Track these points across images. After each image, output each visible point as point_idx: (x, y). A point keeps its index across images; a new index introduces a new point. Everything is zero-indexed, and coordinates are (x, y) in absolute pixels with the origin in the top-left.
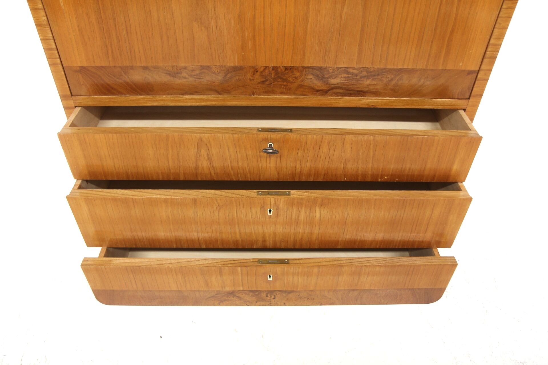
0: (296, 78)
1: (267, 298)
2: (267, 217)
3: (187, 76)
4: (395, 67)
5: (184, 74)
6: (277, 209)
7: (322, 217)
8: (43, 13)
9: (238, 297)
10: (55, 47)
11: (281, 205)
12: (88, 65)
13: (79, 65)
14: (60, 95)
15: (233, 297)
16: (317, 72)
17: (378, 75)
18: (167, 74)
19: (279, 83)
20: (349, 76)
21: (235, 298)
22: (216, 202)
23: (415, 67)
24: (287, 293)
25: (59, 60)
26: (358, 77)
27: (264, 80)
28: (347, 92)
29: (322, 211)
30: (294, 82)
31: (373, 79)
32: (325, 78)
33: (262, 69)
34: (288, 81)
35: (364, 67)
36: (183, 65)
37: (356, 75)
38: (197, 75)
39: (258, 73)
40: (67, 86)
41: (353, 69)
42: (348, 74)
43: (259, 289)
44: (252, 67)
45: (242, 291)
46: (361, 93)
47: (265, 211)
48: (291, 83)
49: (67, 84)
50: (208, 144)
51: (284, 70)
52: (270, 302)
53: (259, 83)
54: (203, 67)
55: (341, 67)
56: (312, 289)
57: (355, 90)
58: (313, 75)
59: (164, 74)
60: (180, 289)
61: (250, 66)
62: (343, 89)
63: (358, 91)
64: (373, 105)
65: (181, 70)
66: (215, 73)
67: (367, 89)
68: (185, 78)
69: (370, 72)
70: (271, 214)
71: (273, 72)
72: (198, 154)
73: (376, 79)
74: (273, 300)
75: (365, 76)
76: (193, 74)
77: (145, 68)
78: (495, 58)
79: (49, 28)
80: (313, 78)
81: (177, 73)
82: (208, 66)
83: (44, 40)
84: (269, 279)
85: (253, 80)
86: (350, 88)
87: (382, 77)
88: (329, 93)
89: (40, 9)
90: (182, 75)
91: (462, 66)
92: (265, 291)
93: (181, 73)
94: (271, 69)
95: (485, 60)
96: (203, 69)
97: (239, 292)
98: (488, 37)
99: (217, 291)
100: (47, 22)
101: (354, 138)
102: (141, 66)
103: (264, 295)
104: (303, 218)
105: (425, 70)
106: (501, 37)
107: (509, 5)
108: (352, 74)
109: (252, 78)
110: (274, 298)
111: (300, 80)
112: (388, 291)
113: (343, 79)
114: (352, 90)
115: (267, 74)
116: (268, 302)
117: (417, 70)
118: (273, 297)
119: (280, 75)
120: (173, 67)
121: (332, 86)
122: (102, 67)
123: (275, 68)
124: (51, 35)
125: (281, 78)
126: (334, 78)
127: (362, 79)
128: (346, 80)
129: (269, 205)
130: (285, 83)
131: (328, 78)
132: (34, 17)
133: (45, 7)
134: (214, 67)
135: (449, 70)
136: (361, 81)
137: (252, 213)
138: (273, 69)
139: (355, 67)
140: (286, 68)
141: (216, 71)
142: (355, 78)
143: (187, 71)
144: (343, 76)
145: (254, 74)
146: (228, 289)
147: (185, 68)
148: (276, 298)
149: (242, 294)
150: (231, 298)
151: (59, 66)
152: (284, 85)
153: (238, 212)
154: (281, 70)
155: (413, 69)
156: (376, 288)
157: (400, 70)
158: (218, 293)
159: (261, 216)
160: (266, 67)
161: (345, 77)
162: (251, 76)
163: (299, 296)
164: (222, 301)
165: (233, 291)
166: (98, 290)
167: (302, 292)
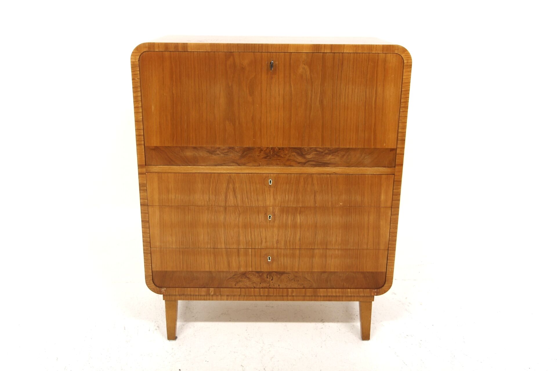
0: (286, 155)
1: (267, 279)
2: (268, 221)
3: (220, 153)
4: (345, 147)
5: (218, 152)
6: (274, 215)
7: (301, 222)
8: (141, 114)
9: (249, 278)
10: (143, 134)
11: (276, 213)
12: (160, 146)
13: (155, 145)
14: (138, 165)
15: (245, 278)
16: (298, 150)
17: (335, 152)
18: (208, 152)
19: (276, 158)
20: (318, 153)
21: (246, 279)
22: (238, 210)
23: (357, 147)
24: (280, 275)
25: (143, 142)
26: (323, 154)
27: (266, 156)
28: (317, 164)
29: (301, 216)
30: (284, 158)
31: (333, 155)
32: (303, 155)
33: (265, 149)
34: (281, 157)
35: (326, 147)
36: (218, 146)
37: (322, 153)
38: (226, 153)
39: (263, 152)
40: (144, 159)
41: (320, 149)
42: (317, 152)
43: (262, 271)
44: (259, 148)
45: (251, 271)
46: (326, 164)
47: (267, 216)
48: (283, 158)
49: (144, 157)
50: (234, 180)
51: (278, 150)
52: (270, 283)
53: (263, 158)
54: (230, 148)
55: (312, 148)
56: (296, 270)
57: (322, 162)
58: (296, 152)
59: (206, 152)
60: (211, 270)
61: (258, 147)
62: (314, 162)
63: (324, 163)
64: (334, 172)
65: (217, 149)
66: (237, 152)
67: (329, 162)
68: (218, 154)
69: (330, 150)
70: (271, 219)
71: (272, 151)
72: (228, 187)
73: (334, 155)
74: (272, 282)
75: (327, 153)
76: (224, 152)
77: (195, 148)
78: (404, 140)
79: (142, 123)
80: (296, 155)
81: (214, 151)
82: (233, 147)
83: (137, 130)
84: (269, 261)
85: (260, 156)
86: (319, 161)
87: (338, 154)
88: (307, 164)
89: (140, 112)
90: (217, 152)
91: (386, 145)
92: (266, 272)
93: (216, 151)
94: (270, 149)
95: (399, 142)
96: (230, 149)
97: (249, 273)
98: (397, 128)
99: (235, 272)
100: (142, 119)
101: (318, 176)
102: (192, 147)
103: (265, 276)
104: (290, 223)
105: (364, 149)
106: (404, 127)
107: (404, 110)
108: (319, 152)
109: (259, 155)
110: (272, 280)
111: (288, 156)
112: (347, 273)
113: (314, 155)
114: (320, 162)
115: (268, 152)
116: (268, 283)
117: (359, 149)
118: (271, 278)
119: (276, 153)
120: (212, 147)
121: (308, 160)
122: (169, 147)
123: (273, 149)
124: (142, 127)
125: (277, 155)
126: (309, 155)
127: (326, 155)
128: (316, 156)
129: (269, 212)
130: (279, 158)
131: (305, 155)
132: (135, 117)
133: (143, 112)
134: (236, 147)
135: (379, 148)
136: (325, 156)
137: (259, 218)
138: (272, 149)
139: (321, 147)
140: (279, 149)
141: (238, 150)
142: (321, 154)
143: (220, 150)
144: (314, 153)
145: (260, 152)
146: (242, 270)
147: (219, 148)
148: (273, 279)
149: (251, 275)
150: (243, 279)
151: (143, 145)
152: (279, 159)
153: (251, 218)
154: (277, 150)
155: (356, 148)
156: (338, 271)
157: (349, 149)
158: (236, 274)
159: (264, 221)
160: (268, 148)
161: (315, 154)
162: (259, 154)
163: (288, 277)
164: (237, 282)
165: (245, 272)
166: (157, 271)
167: (290, 274)
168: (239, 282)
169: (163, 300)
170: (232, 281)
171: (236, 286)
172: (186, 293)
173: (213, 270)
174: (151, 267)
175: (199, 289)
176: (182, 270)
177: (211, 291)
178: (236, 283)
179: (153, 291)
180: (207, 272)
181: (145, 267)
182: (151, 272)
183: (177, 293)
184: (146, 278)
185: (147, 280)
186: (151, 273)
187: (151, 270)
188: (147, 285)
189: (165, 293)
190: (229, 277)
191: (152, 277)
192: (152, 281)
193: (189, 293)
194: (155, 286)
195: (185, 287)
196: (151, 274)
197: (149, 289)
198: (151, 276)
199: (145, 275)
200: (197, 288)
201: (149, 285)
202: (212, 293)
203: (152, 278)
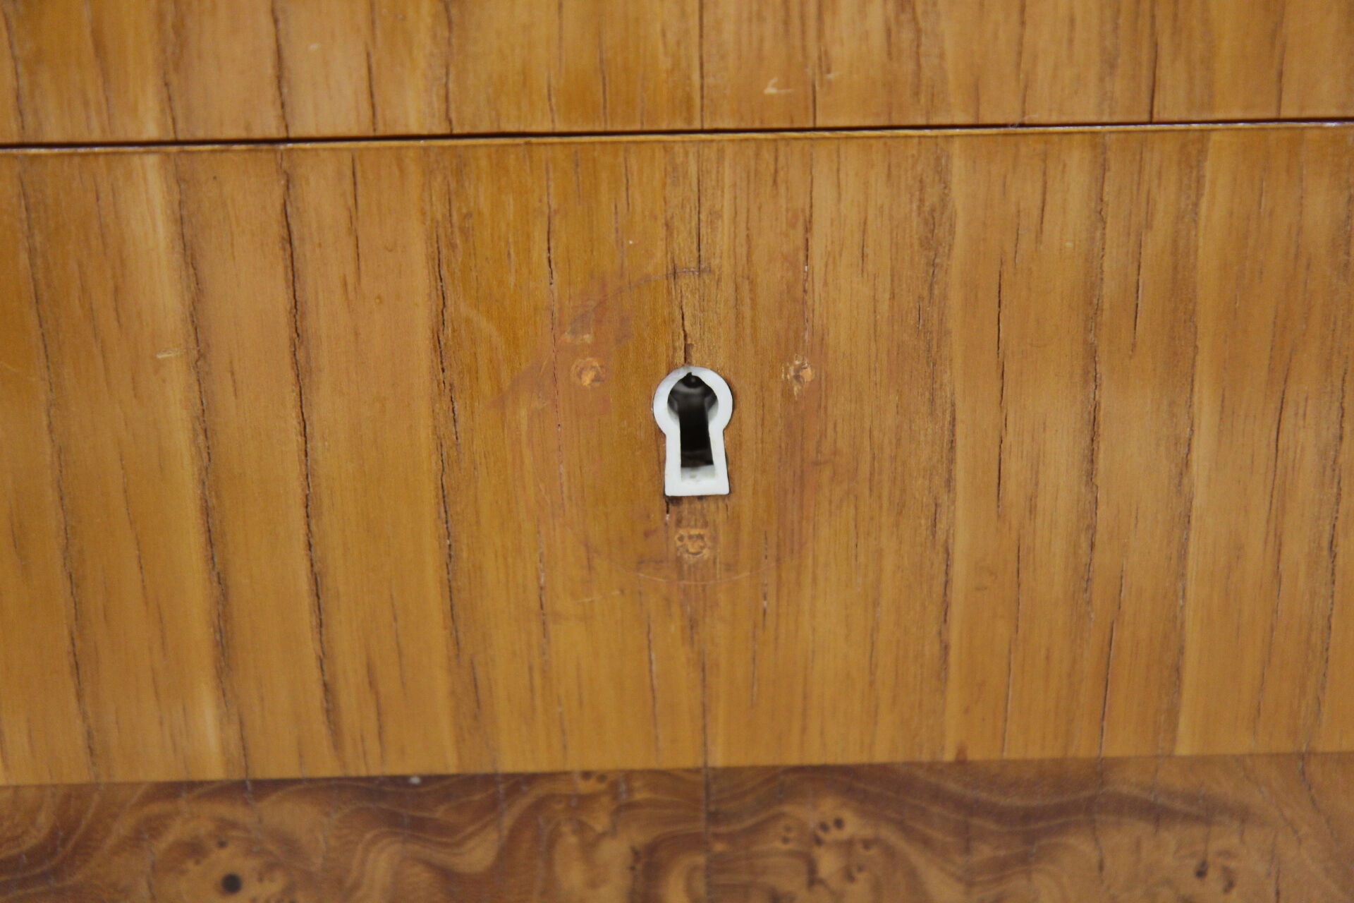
43: (511, 762)
84: (678, 482)
165: (74, 795)
167: (1244, 815)
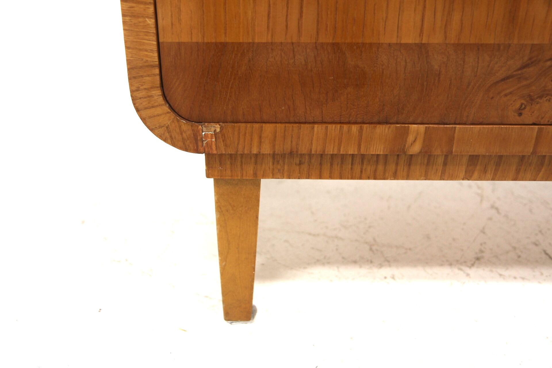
60: (424, 41)
164: (531, 99)
166: (179, 44)
168: (541, 97)
169: (208, 176)
170: (508, 91)
171: (520, 114)
172: (303, 149)
173: (437, 39)
174: (151, 22)
175: (361, 130)
176: (295, 40)
177: (411, 138)
178: (523, 101)
179: (165, 140)
180: (407, 47)
181: (124, 23)
182: (155, 48)
183: (266, 149)
184: (131, 78)
185: (138, 90)
186: (156, 55)
187: (155, 38)
188: (138, 110)
189: (217, 148)
190: (501, 75)
191: (157, 71)
192: (159, 92)
193: (316, 148)
194: (172, 115)
195: (303, 120)
196: (156, 59)
197: (148, 127)
198: (153, 66)
199: (129, 62)
200: (355, 123)
201: (146, 113)
202: (416, 149)
203: (158, 78)
